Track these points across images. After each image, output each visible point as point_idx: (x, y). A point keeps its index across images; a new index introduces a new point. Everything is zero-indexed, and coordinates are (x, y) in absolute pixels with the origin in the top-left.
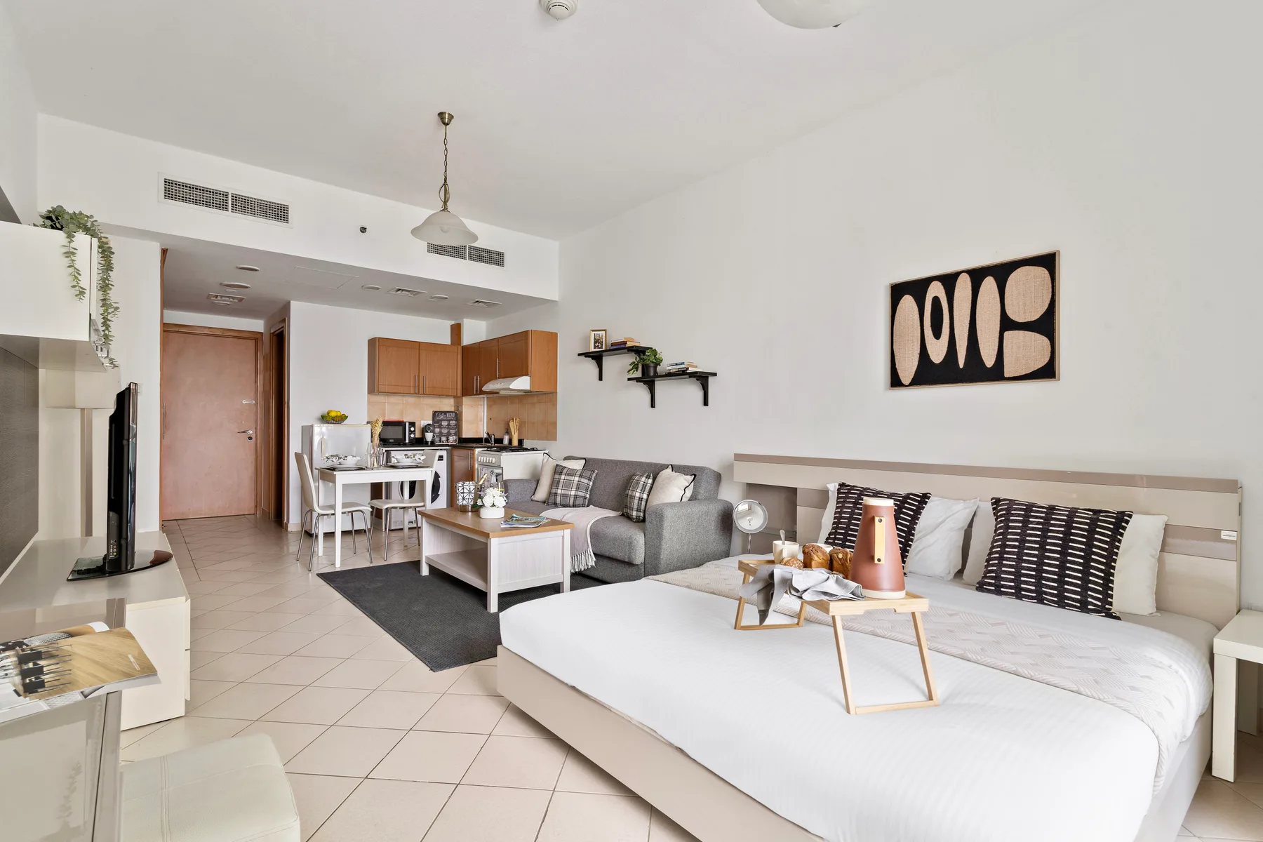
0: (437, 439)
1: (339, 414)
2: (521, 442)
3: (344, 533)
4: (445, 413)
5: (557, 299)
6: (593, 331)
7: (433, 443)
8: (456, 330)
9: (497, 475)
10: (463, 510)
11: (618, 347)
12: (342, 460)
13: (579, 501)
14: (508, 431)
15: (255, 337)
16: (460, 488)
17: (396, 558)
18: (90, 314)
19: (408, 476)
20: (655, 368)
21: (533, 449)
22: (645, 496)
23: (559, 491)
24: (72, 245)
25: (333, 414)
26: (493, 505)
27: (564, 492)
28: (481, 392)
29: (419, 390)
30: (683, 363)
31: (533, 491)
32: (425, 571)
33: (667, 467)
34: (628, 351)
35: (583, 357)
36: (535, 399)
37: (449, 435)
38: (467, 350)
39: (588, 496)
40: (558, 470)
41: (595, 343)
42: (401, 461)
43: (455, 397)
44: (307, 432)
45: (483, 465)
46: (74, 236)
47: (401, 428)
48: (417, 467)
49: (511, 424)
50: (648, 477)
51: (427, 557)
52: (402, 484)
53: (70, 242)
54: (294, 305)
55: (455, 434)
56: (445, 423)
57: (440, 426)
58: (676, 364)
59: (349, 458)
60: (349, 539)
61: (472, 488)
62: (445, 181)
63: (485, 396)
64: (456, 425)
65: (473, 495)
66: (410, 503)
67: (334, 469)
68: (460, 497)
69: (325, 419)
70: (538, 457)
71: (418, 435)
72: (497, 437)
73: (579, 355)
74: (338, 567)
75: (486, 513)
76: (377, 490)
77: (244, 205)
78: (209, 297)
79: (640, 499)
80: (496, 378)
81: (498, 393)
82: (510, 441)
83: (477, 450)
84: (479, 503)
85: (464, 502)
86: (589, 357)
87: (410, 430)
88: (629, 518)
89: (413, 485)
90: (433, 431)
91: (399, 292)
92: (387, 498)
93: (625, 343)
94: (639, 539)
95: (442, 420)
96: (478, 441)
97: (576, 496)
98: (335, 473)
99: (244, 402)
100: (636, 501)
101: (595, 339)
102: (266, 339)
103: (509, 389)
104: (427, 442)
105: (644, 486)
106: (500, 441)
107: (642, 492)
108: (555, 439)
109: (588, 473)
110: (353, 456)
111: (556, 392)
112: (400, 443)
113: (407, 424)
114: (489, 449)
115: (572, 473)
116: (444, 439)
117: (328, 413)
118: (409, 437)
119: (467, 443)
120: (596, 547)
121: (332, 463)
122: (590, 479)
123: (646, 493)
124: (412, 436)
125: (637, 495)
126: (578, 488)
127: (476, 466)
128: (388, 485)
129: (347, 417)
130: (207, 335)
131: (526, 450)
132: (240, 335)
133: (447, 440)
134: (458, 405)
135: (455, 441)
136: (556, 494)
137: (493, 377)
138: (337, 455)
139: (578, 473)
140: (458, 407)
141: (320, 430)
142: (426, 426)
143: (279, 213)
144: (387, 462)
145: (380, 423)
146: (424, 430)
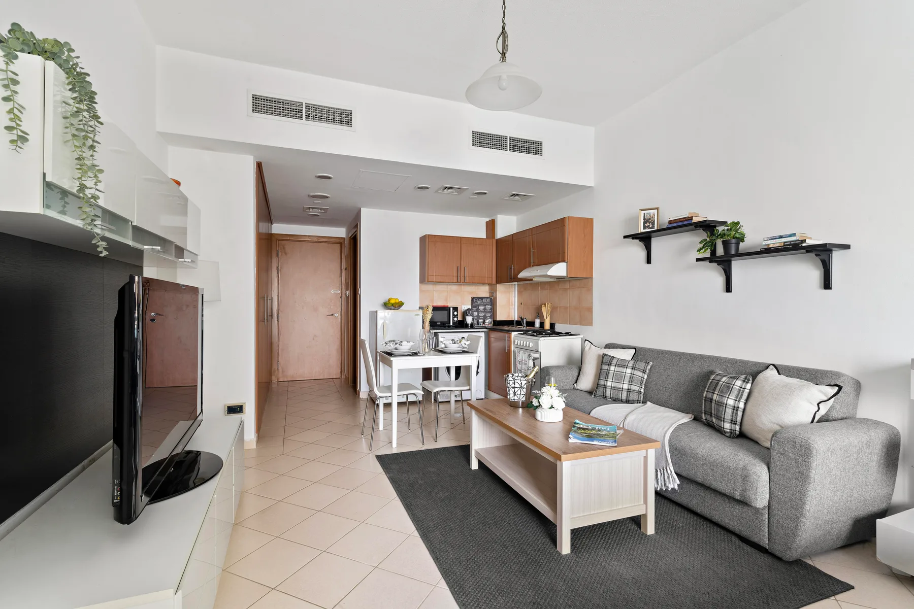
0: (475, 322)
1: (397, 301)
2: (552, 326)
3: (400, 404)
4: (482, 298)
5: (593, 186)
6: (642, 210)
7: (472, 326)
8: (491, 226)
9: (534, 359)
10: (514, 405)
11: (680, 224)
12: (397, 346)
13: (634, 397)
14: (539, 314)
15: (339, 241)
16: (511, 383)
17: (445, 441)
18: (44, 174)
19: (454, 361)
20: (738, 244)
21: (568, 334)
22: (742, 405)
23: (609, 384)
24: (12, 67)
25: (392, 302)
26: (552, 407)
27: (614, 385)
28: (515, 279)
29: (461, 279)
30: (794, 235)
31: (575, 379)
32: (475, 466)
33: (767, 367)
34: (696, 227)
35: (630, 240)
36: (567, 285)
37: (485, 318)
38: (499, 242)
39: (642, 390)
40: (604, 361)
41: (645, 223)
42: (448, 346)
43: (490, 285)
44: (373, 316)
45: (521, 348)
46: (16, 57)
47: (446, 312)
48: (464, 352)
49: (543, 309)
50: (746, 381)
51: (477, 453)
52: (448, 369)
53: (7, 63)
54: (364, 212)
55: (490, 317)
56: (481, 308)
57: (478, 310)
58: (781, 237)
59: (404, 343)
60: (404, 410)
61: (524, 382)
62: (504, 28)
63: (516, 283)
64: (491, 309)
65: (525, 390)
66: (457, 386)
67: (390, 354)
68: (511, 392)
69: (387, 305)
70: (575, 343)
71: (460, 318)
72: (529, 320)
73: (625, 237)
74: (395, 449)
75: (544, 415)
76: (427, 374)
77: (317, 113)
78: (304, 209)
79: (735, 409)
80: (530, 266)
81: (531, 280)
82: (542, 324)
83: (514, 334)
84: (535, 403)
85: (516, 398)
86: (636, 238)
87: (453, 314)
88: (720, 431)
89: (458, 369)
90: (472, 315)
91: (445, 191)
92: (435, 379)
93: (691, 218)
94: (760, 473)
95: (479, 305)
96: (510, 323)
97: (629, 390)
98: (392, 359)
99: (333, 292)
100: (729, 411)
101: (644, 218)
102: (347, 242)
103: (547, 276)
104: (467, 325)
105: (741, 392)
106: (531, 324)
107: (738, 399)
108: (590, 323)
109: (641, 365)
110: (408, 342)
111: (592, 278)
112: (445, 325)
113: (451, 309)
114: (526, 332)
115: (622, 364)
116: (481, 321)
117: (389, 300)
118: (453, 320)
119: (501, 326)
120: (680, 467)
121: (390, 348)
122: (644, 372)
123: (743, 400)
124: (456, 319)
125: (731, 402)
126: (631, 381)
127: (513, 348)
128: (436, 369)
129: (403, 304)
130: (309, 241)
131: (559, 334)
132: (330, 241)
133: (484, 323)
134: (493, 292)
135: (490, 323)
136: (605, 387)
137: (527, 265)
138: (394, 341)
139: (631, 365)
140: (492, 293)
141: (384, 315)
142: (466, 311)
143: (344, 118)
144: (435, 347)
145: (431, 309)
146: (465, 314)
